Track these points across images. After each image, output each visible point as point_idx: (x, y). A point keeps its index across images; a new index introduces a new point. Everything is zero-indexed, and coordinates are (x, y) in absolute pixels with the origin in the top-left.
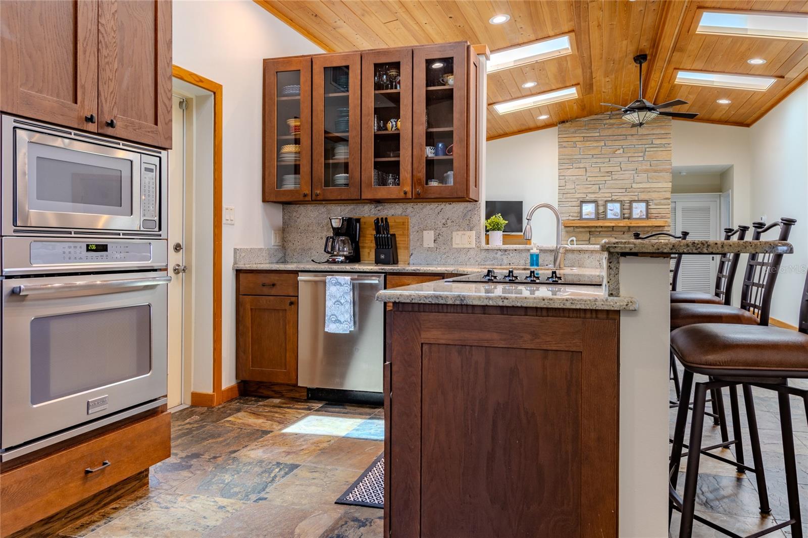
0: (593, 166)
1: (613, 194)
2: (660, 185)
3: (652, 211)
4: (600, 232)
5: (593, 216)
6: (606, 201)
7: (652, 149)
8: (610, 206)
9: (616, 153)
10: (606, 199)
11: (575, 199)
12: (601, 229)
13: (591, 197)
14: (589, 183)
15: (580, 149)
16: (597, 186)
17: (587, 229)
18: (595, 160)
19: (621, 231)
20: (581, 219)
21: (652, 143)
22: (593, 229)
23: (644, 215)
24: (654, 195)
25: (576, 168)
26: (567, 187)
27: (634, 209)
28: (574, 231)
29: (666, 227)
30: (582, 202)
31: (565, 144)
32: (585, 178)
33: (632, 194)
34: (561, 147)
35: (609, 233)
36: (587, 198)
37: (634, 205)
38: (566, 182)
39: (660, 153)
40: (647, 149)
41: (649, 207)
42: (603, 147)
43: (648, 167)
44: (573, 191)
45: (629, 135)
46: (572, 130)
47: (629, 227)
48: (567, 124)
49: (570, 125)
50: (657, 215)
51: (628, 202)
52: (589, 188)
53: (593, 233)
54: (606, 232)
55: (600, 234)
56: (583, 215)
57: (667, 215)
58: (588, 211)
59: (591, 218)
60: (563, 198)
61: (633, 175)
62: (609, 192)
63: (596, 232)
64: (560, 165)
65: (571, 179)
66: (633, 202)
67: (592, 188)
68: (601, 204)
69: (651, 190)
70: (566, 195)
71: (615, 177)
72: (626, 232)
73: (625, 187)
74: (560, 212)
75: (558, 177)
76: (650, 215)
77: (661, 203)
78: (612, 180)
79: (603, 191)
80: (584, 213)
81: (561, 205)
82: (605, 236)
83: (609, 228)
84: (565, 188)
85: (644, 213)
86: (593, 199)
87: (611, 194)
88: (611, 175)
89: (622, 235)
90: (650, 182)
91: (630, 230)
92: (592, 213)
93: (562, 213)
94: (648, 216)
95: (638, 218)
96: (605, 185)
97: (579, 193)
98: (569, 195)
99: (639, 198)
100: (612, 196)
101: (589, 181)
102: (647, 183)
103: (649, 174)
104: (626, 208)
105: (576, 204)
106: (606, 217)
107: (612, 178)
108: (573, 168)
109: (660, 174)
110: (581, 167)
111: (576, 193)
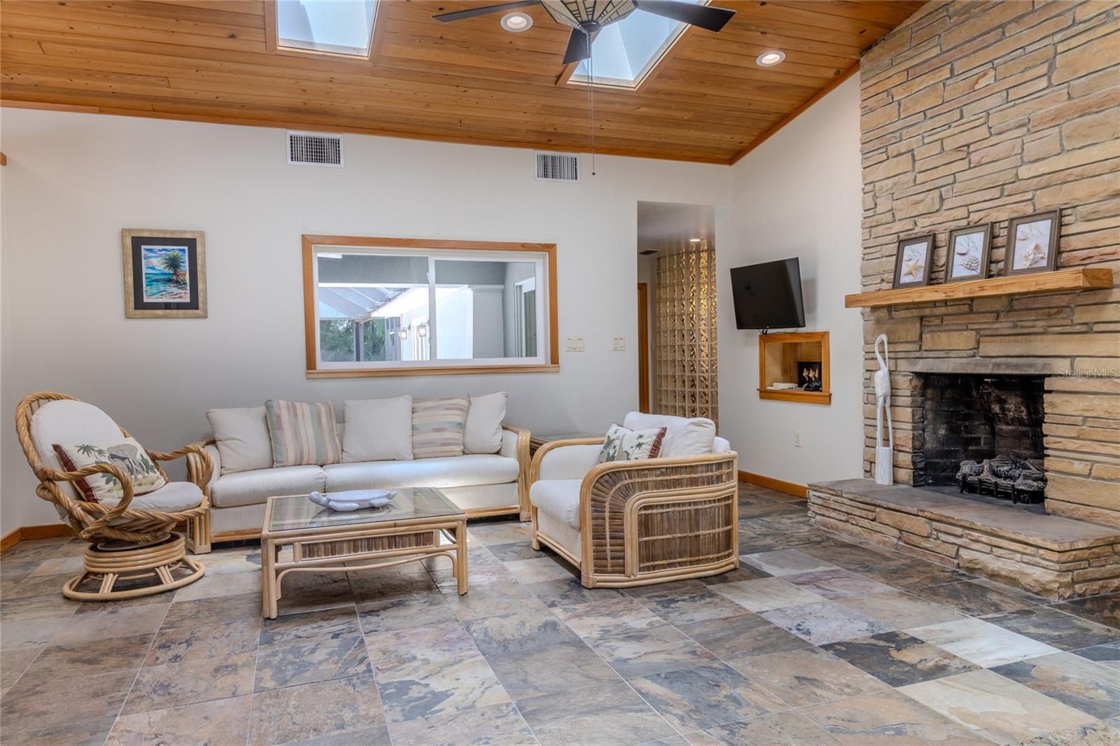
0: (926, 141)
1: (972, 208)
2: (1095, 153)
3: (1075, 242)
4: (941, 317)
5: (919, 276)
6: (951, 231)
7: (1074, 42)
8: (962, 242)
9: (977, 87)
10: (953, 225)
11: (893, 236)
12: (943, 310)
13: (924, 225)
14: (920, 188)
15: (899, 105)
16: (935, 193)
17: (916, 313)
18: (929, 124)
19: (992, 312)
20: (896, 284)
21: (1074, 23)
22: (927, 312)
23: (1043, 258)
24: (1079, 191)
25: (894, 157)
26: (879, 210)
27: (1018, 244)
28: (892, 318)
29: (1115, 290)
30: (902, 243)
31: (871, 103)
32: (910, 176)
33: (1018, 198)
34: (866, 111)
35: (962, 320)
36: (917, 230)
37: (1022, 230)
38: (875, 197)
39: (1095, 46)
40: (1060, 48)
42: (948, 82)
43: (1063, 103)
44: (889, 217)
45: (1010, 22)
46: (887, 61)
47: (1011, 297)
48: (877, 50)
49: (881, 50)
50: (1084, 253)
51: (1006, 224)
52: (922, 201)
53: (929, 322)
54: (955, 317)
55: (942, 322)
56: (901, 277)
57: (1119, 250)
58: (912, 263)
59: (916, 280)
60: (871, 239)
61: (1020, 140)
62: (964, 204)
63: (933, 319)
64: (865, 159)
65: (885, 189)
66: (1020, 221)
67: (924, 202)
68: (941, 241)
69: (1068, 175)
70: (876, 228)
71: (975, 158)
72: (1003, 313)
73: (1001, 183)
74: (864, 274)
75: (863, 189)
76: (1064, 255)
77: (1098, 211)
78: (970, 168)
79: (947, 205)
80: (905, 269)
81: (866, 257)
82: (954, 327)
83: (961, 307)
84: (875, 212)
85: (1046, 252)
86: (927, 229)
87: (970, 207)
88: (969, 153)
89: (993, 322)
90: (1068, 151)
91: (1012, 307)
92: (921, 267)
93: (869, 276)
94: (1057, 260)
95: (1025, 267)
96: (956, 185)
97: (899, 220)
98: (881, 228)
99: (1034, 206)
100: (969, 213)
101: (919, 184)
102: (1060, 156)
103: (1064, 126)
104: (999, 245)
105: (893, 248)
106: (949, 275)
107: (970, 163)
108: (888, 158)
109: (1098, 115)
110: (903, 151)
111: (894, 221)
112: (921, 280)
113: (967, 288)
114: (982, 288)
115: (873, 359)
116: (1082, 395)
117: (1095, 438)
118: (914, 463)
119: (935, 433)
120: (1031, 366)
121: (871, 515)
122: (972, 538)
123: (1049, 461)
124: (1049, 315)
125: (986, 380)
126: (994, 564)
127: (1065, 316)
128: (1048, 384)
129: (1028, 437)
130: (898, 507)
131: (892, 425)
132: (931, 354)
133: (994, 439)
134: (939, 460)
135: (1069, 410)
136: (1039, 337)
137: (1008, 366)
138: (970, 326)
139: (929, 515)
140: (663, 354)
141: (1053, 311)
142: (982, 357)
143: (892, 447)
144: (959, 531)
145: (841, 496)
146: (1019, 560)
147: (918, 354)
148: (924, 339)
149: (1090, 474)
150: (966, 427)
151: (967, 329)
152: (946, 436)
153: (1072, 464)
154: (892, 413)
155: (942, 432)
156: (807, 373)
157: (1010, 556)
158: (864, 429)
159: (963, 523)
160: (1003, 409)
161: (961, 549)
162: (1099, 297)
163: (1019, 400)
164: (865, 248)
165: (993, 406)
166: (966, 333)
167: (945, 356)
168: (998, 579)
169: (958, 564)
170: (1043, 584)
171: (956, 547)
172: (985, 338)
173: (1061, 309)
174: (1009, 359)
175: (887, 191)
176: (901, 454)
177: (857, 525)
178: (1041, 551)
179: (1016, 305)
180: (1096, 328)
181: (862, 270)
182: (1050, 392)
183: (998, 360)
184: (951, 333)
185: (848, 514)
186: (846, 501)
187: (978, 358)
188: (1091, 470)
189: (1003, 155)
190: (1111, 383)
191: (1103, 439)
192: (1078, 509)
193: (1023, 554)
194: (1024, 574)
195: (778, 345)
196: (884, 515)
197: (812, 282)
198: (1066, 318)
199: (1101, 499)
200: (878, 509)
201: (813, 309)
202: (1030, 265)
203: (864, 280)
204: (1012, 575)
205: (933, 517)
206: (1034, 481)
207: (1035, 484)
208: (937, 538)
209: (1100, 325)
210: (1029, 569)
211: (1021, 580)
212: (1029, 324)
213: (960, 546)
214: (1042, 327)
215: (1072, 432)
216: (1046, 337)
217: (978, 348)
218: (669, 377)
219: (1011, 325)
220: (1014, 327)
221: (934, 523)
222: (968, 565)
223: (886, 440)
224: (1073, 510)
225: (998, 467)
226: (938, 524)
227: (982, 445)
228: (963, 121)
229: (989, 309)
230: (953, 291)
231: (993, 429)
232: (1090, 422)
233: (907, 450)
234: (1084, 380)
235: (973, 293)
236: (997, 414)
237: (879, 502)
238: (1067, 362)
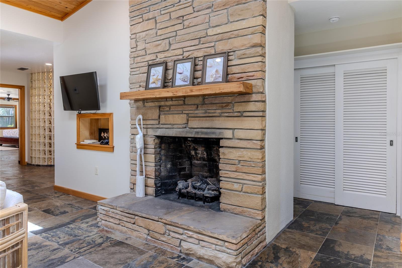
0: (162, 12)
1: (185, 49)
2: (244, 24)
3: (235, 69)
4: (170, 106)
5: (159, 84)
6: (175, 61)
8: (180, 67)
10: (176, 58)
11: (145, 63)
12: (170, 103)
13: (161, 57)
14: (159, 38)
16: (167, 41)
17: (157, 104)
19: (194, 105)
20: (147, 88)
22: (162, 103)
23: (220, 77)
24: (237, 43)
25: (146, 20)
26: (139, 48)
27: (208, 69)
28: (145, 106)
29: (253, 95)
30: (150, 66)
32: (154, 31)
33: (207, 45)
35: (180, 108)
36: (158, 60)
37: (210, 62)
38: (136, 41)
41: (230, 63)
44: (143, 52)
47: (204, 97)
50: (239, 75)
51: (202, 59)
52: (160, 44)
53: (163, 109)
54: (176, 107)
55: (170, 109)
56: (150, 84)
57: (255, 74)
58: (155, 77)
59: (157, 86)
60: (135, 64)
61: (208, 15)
62: (181, 47)
63: (166, 107)
64: (131, 21)
65: (141, 37)
66: (208, 57)
67: (161, 45)
68: (170, 66)
69: (232, 34)
70: (137, 58)
71: (186, 23)
72: (200, 105)
73: (199, 37)
74: (131, 82)
75: (130, 37)
76: (230, 76)
77: (246, 54)
78: (184, 29)
79: (173, 47)
80: (151, 80)
81: (132, 73)
82: (176, 112)
83: (179, 101)
84: (136, 49)
85: (221, 74)
86: (162, 60)
87: (184, 49)
88: (183, 21)
89: (195, 110)
90: (231, 22)
91: (204, 102)
92: (159, 79)
93: (133, 83)
94: (227, 78)
95: (212, 81)
96: (177, 37)
97: (149, 54)
98: (139, 58)
99: (215, 50)
100: (183, 52)
101: (159, 36)
102: (228, 24)
103: (229, 9)
104: (198, 69)
105: (145, 69)
106: (174, 84)
107: (184, 26)
108: (143, 21)
109: (245, 5)
110: (150, 17)
111: (146, 55)
112: (160, 86)
113: (184, 90)
114: (192, 91)
115: (135, 128)
116: (238, 149)
117: (244, 171)
118: (155, 184)
119: (166, 167)
120: (213, 133)
121: (133, 221)
122: (188, 235)
123: (222, 183)
124: (222, 107)
125: (188, 139)
126: (201, 252)
127: (230, 108)
128: (222, 143)
129: (207, 166)
130: (147, 216)
131: (145, 164)
132: (165, 126)
133: (192, 167)
134: (168, 181)
135: (231, 156)
136: (217, 118)
137: (202, 133)
138: (184, 112)
139: (165, 221)
140: (34, 123)
141: (224, 105)
142: (189, 128)
143: (144, 176)
144: (181, 231)
145: (116, 209)
146: (214, 249)
147: (158, 126)
148: (161, 118)
149: (242, 190)
150: (180, 163)
151: (182, 113)
152: (171, 168)
153: (233, 185)
154: (145, 157)
155: (169, 166)
156: (103, 134)
157: (209, 246)
158: (131, 166)
159: (183, 227)
160: (196, 153)
161: (182, 242)
162: (246, 98)
163: (203, 149)
164: (131, 69)
165: (192, 152)
166: (181, 115)
167: (171, 127)
168: (203, 260)
169: (181, 250)
170: (228, 264)
171: (179, 241)
172: (191, 118)
173: (228, 104)
174: (203, 130)
175: (142, 38)
176: (149, 179)
177: (125, 226)
178: (226, 244)
179: (207, 101)
180: (245, 114)
181: (130, 81)
182: (222, 147)
183: (197, 130)
184: (175, 115)
185: (120, 220)
186: (118, 212)
187: (188, 129)
188: (242, 188)
189: (200, 22)
190: (252, 143)
191: (248, 172)
192: (236, 208)
193: (216, 245)
194: (217, 257)
195: (88, 120)
196: (140, 221)
197: (104, 87)
198: (230, 109)
199: (247, 203)
200: (136, 217)
201: (105, 101)
202: (214, 80)
203: (131, 86)
204: (211, 258)
205: (167, 222)
206: (212, 191)
207: (213, 192)
208: (169, 235)
209: (247, 113)
210: (220, 255)
211: (215, 261)
212: (213, 111)
213: (181, 240)
214: (219, 113)
215: (233, 168)
216: (221, 118)
217: (188, 123)
218: (37, 135)
219: (204, 111)
220: (205, 113)
221: (167, 226)
222: (186, 252)
223: (142, 172)
224: (234, 209)
225: (195, 184)
226: (170, 227)
227: (187, 171)
228: (181, 3)
229: (193, 103)
230: (177, 92)
231: (191, 162)
232: (242, 163)
233: (152, 177)
234: (239, 141)
235: (187, 93)
236: (193, 155)
237: (137, 213)
238: (231, 131)
